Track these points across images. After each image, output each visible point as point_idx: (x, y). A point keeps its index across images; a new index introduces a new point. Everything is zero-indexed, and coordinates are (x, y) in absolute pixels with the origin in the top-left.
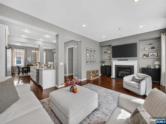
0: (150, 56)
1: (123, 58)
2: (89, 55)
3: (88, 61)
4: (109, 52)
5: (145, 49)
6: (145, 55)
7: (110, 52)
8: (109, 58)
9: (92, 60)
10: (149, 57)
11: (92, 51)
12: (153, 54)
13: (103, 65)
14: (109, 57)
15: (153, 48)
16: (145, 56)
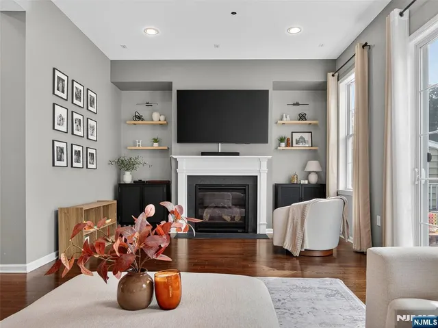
0: (294, 144)
1: (220, 147)
2: (65, 117)
3: (62, 150)
4: (156, 116)
5: (284, 118)
6: (282, 140)
7: (162, 118)
8: (156, 145)
9: (80, 149)
10: (292, 146)
11: (78, 98)
12: (302, 138)
13: (128, 178)
14: (156, 141)
15: (302, 117)
16: (283, 144)
